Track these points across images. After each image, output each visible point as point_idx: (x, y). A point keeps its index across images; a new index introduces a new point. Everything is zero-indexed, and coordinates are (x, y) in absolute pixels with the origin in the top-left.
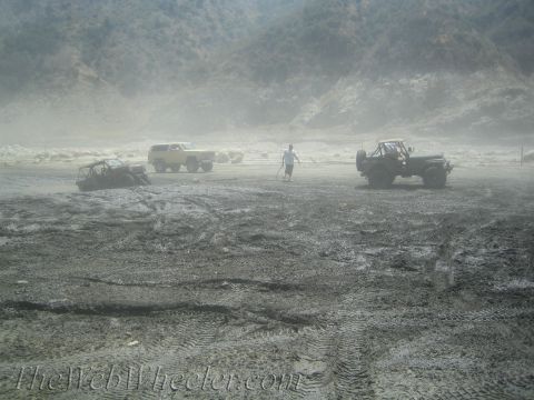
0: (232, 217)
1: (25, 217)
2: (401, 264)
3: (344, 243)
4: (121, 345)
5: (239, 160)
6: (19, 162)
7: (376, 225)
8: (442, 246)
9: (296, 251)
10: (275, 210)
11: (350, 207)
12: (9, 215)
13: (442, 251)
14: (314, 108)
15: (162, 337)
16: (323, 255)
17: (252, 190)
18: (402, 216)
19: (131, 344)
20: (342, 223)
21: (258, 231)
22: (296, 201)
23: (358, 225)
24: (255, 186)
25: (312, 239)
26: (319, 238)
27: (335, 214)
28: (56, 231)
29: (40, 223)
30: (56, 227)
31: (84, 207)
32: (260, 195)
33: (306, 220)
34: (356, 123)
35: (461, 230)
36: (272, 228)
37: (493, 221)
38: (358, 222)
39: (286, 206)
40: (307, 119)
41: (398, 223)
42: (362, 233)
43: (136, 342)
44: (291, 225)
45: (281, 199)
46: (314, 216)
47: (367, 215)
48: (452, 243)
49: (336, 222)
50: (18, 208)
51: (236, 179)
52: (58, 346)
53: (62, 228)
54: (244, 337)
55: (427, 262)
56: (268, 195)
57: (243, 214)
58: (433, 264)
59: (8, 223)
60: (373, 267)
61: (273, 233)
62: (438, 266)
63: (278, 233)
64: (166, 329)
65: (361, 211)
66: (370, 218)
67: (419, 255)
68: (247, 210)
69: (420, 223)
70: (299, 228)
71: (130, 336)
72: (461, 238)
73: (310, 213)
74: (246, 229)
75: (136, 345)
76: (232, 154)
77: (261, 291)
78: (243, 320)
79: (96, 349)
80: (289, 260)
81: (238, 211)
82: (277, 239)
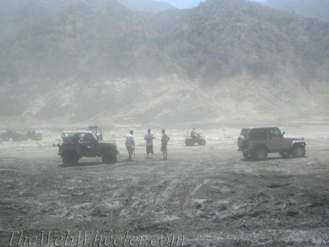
2: (98, 213)
3: (59, 203)
7: (83, 189)
8: (127, 200)
9: (24, 210)
10: (8, 183)
13: (127, 203)
14: (41, 103)
16: (44, 212)
18: (102, 182)
20: (59, 189)
22: (25, 176)
23: (70, 190)
25: (36, 202)
26: (42, 201)
27: (54, 183)
33: (32, 189)
34: (73, 114)
35: (140, 189)
36: (6, 196)
37: (162, 182)
38: (70, 188)
39: (17, 179)
40: (34, 112)
41: (99, 187)
42: (73, 195)
44: (21, 193)
45: (13, 175)
46: (38, 186)
47: (77, 182)
48: (134, 198)
49: (54, 189)
55: (115, 211)
58: (119, 212)
61: (7, 199)
62: (123, 212)
65: (73, 180)
66: (79, 184)
67: (110, 206)
69: (114, 186)
70: (27, 195)
72: (140, 194)
73: (35, 184)
80: (19, 217)
82: (10, 203)
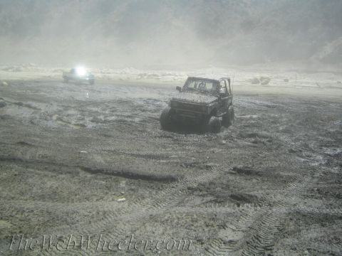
0: (242, 120)
1: (113, 111)
4: (113, 200)
5: (267, 83)
6: (128, 78)
11: (330, 119)
12: (105, 110)
15: (144, 198)
17: (264, 102)
19: (120, 200)
21: (255, 130)
24: (268, 101)
28: (125, 121)
29: (118, 116)
30: (126, 119)
31: (151, 108)
32: (268, 106)
43: (124, 199)
50: (111, 105)
51: (257, 95)
52: (76, 195)
53: (130, 119)
54: (199, 206)
56: (274, 107)
57: (251, 118)
59: (100, 114)
60: (328, 164)
63: (268, 134)
64: (150, 192)
68: (255, 116)
71: (122, 194)
74: (248, 129)
75: (123, 201)
76: (262, 78)
77: (231, 173)
78: (206, 193)
79: (97, 200)
81: (248, 116)
